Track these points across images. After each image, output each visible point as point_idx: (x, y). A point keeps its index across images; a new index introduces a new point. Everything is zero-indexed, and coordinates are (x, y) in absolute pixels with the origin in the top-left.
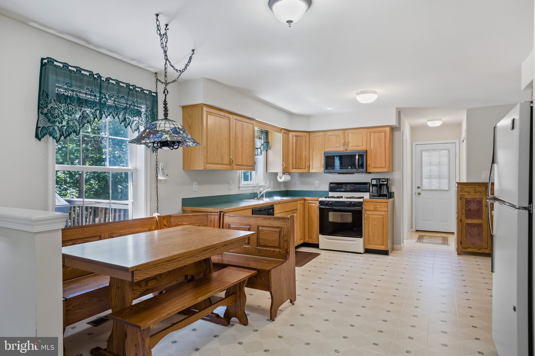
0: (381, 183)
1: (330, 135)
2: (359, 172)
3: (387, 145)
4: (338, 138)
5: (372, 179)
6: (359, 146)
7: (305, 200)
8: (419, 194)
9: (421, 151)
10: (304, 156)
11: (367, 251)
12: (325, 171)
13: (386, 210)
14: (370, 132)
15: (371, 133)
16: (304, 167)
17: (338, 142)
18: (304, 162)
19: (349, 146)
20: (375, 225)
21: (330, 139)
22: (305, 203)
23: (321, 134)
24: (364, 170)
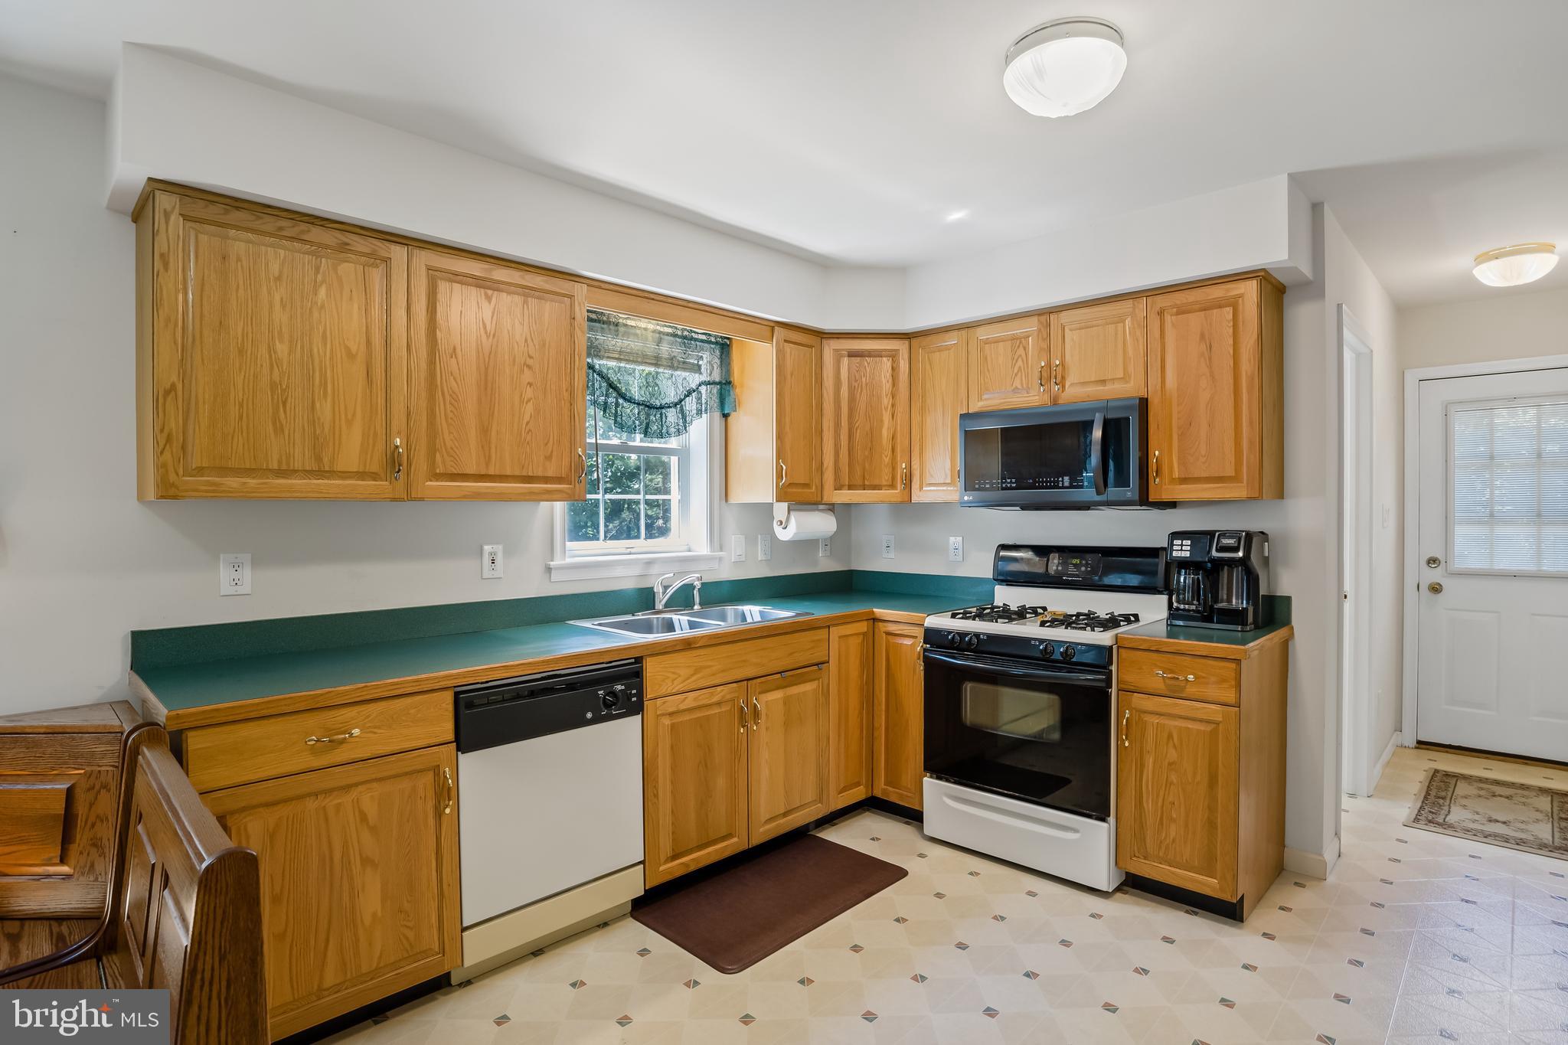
0: (1214, 553)
1: (987, 342)
2: (1109, 504)
3: (1247, 366)
4: (1021, 351)
5: (1175, 535)
6: (1113, 380)
7: (875, 620)
8: (1436, 589)
9: (1446, 407)
10: (885, 433)
11: (1134, 884)
12: (966, 498)
13: (1230, 696)
14: (1161, 313)
15: (1168, 318)
16: (885, 479)
17: (1020, 367)
18: (887, 460)
19: (1067, 384)
20: (1170, 764)
21: (986, 358)
22: (876, 630)
23: (952, 340)
24: (1131, 492)
